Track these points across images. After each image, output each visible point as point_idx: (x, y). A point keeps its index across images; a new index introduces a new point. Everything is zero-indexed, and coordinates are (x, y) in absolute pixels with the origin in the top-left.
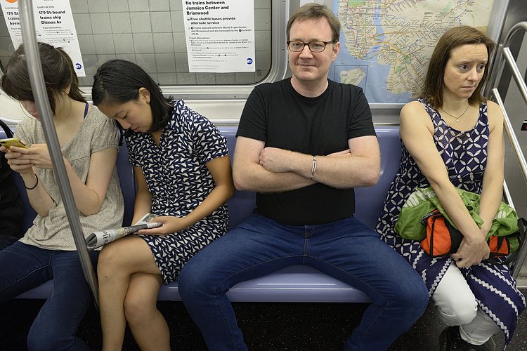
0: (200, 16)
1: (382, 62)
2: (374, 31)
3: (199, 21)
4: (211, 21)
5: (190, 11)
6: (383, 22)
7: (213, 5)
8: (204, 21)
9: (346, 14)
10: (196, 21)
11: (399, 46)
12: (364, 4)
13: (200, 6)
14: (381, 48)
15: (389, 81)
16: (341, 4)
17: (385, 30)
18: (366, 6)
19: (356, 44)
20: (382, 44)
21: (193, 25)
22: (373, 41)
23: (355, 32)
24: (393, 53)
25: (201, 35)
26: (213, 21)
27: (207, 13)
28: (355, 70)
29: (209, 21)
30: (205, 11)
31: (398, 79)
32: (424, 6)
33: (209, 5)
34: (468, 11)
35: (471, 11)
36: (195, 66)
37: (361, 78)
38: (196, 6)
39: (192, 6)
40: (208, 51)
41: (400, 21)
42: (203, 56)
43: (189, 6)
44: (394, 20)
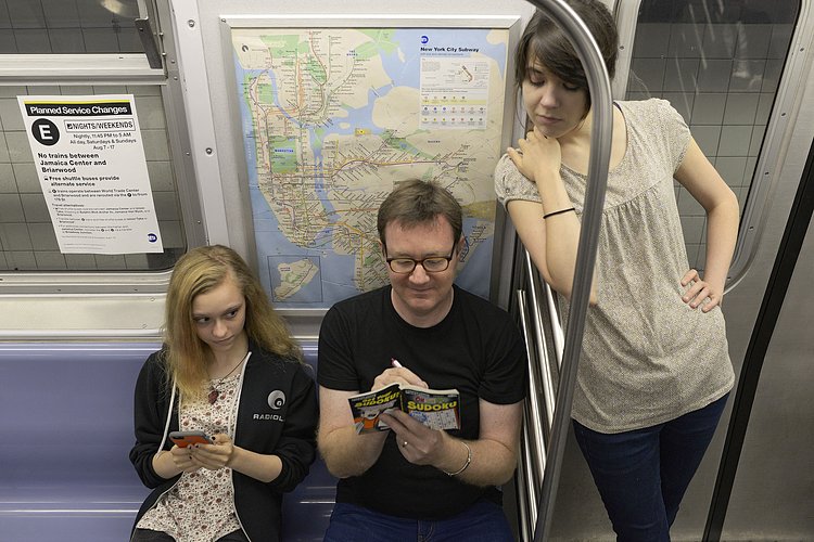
0: (64, 174)
1: (340, 251)
2: (320, 208)
3: (62, 181)
4: (82, 181)
5: (47, 167)
6: (331, 195)
7: (81, 160)
8: (72, 182)
9: (271, 184)
10: (58, 182)
11: (363, 229)
12: (297, 170)
13: (60, 160)
14: (335, 232)
15: (356, 277)
16: (261, 171)
17: (336, 206)
18: (302, 174)
19: (295, 226)
20: (336, 226)
21: (55, 188)
22: (320, 221)
23: (291, 209)
24: (355, 238)
25: (69, 201)
26: (85, 182)
27: (74, 170)
28: (301, 263)
29: (78, 182)
30: (69, 167)
31: (370, 275)
32: (392, 173)
33: (74, 160)
34: (461, 180)
35: (466, 179)
36: (68, 244)
37: (312, 274)
38: (54, 160)
39: (48, 159)
40: (85, 223)
41: (357, 193)
42: (78, 230)
43: (44, 159)
44: (348, 193)
